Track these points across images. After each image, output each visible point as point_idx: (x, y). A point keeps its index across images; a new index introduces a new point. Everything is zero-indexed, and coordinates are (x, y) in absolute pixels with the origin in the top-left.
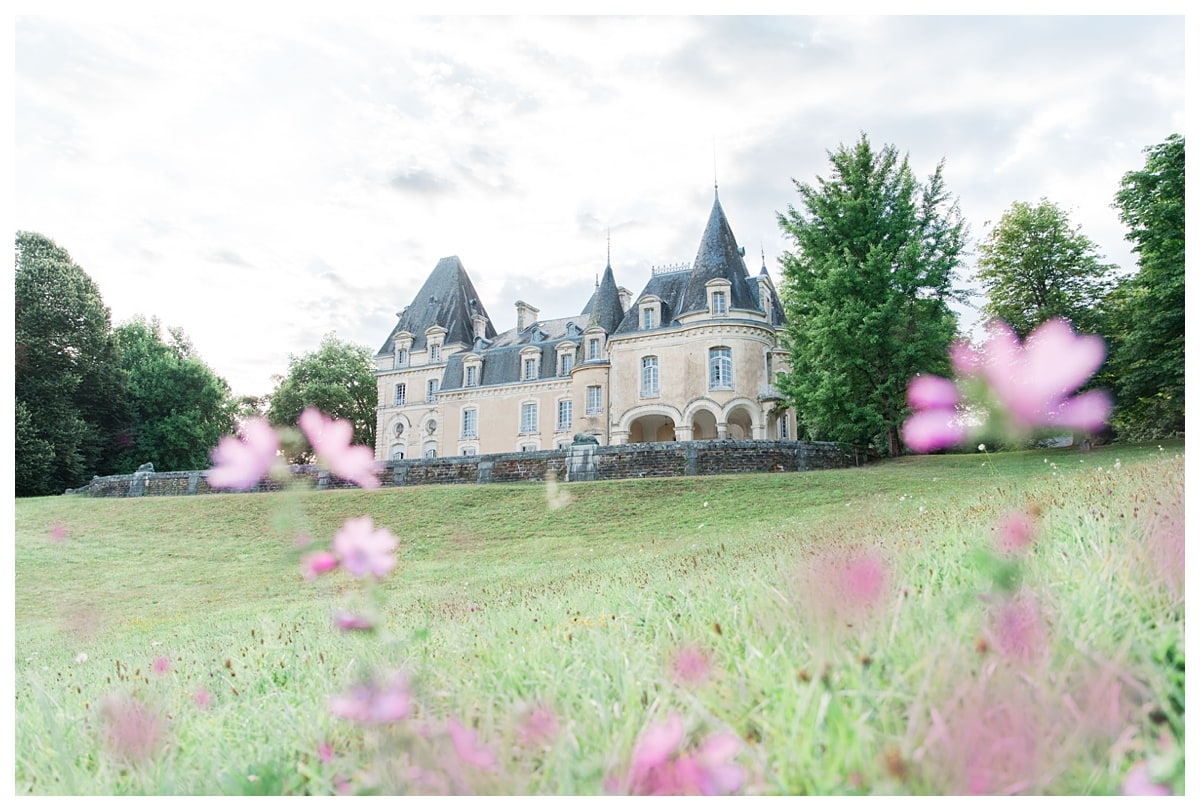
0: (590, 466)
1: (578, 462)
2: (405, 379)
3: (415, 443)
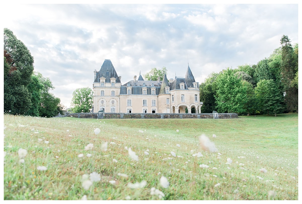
1: (216, 116)
2: (104, 89)
3: (108, 106)
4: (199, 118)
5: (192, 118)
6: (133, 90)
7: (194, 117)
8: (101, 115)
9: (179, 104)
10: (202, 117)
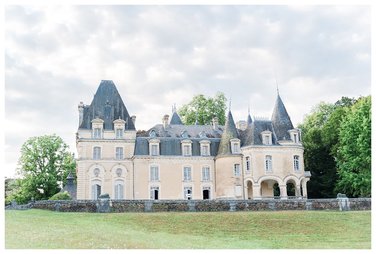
0: (348, 206)
1: (344, 204)
2: (100, 145)
3: (109, 180)
4: (309, 209)
5: (295, 208)
6: (162, 146)
7: (299, 207)
8: (104, 205)
9: (261, 176)
10: (315, 207)
